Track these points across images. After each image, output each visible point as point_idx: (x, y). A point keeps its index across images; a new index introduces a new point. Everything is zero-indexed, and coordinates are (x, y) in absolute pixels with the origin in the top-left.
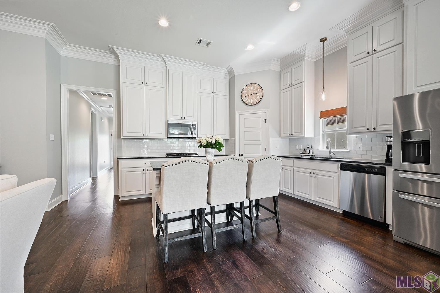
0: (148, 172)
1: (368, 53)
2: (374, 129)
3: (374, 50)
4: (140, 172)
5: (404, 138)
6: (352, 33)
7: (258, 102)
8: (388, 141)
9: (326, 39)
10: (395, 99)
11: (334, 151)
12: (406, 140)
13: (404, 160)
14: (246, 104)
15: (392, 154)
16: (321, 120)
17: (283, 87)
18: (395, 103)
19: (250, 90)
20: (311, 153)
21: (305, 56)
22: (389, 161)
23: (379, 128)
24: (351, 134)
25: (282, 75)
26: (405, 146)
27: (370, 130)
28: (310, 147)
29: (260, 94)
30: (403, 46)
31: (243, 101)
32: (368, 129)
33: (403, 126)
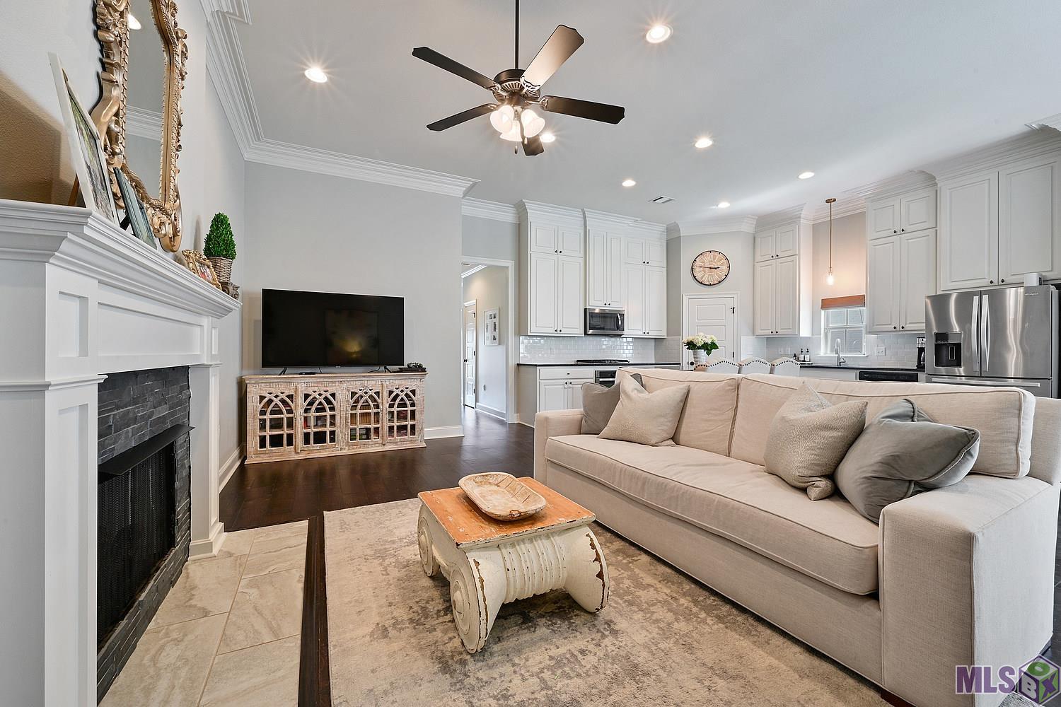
0: (571, 386)
1: (895, 232)
2: (903, 328)
3: (903, 230)
4: (562, 386)
5: (936, 340)
6: (873, 201)
7: (720, 280)
8: (919, 343)
9: (835, 200)
10: (928, 297)
11: (846, 357)
12: (939, 342)
13: (937, 364)
14: (701, 283)
15: (924, 358)
16: (823, 312)
17: (758, 258)
18: (928, 301)
19: (707, 261)
20: (807, 359)
21: (800, 217)
22: (921, 367)
23: (908, 327)
24: (870, 333)
25: (758, 240)
26: (938, 348)
27: (898, 329)
28: (805, 351)
29: (725, 268)
30: (936, 231)
31: (695, 277)
32: (895, 328)
33: (938, 327)
